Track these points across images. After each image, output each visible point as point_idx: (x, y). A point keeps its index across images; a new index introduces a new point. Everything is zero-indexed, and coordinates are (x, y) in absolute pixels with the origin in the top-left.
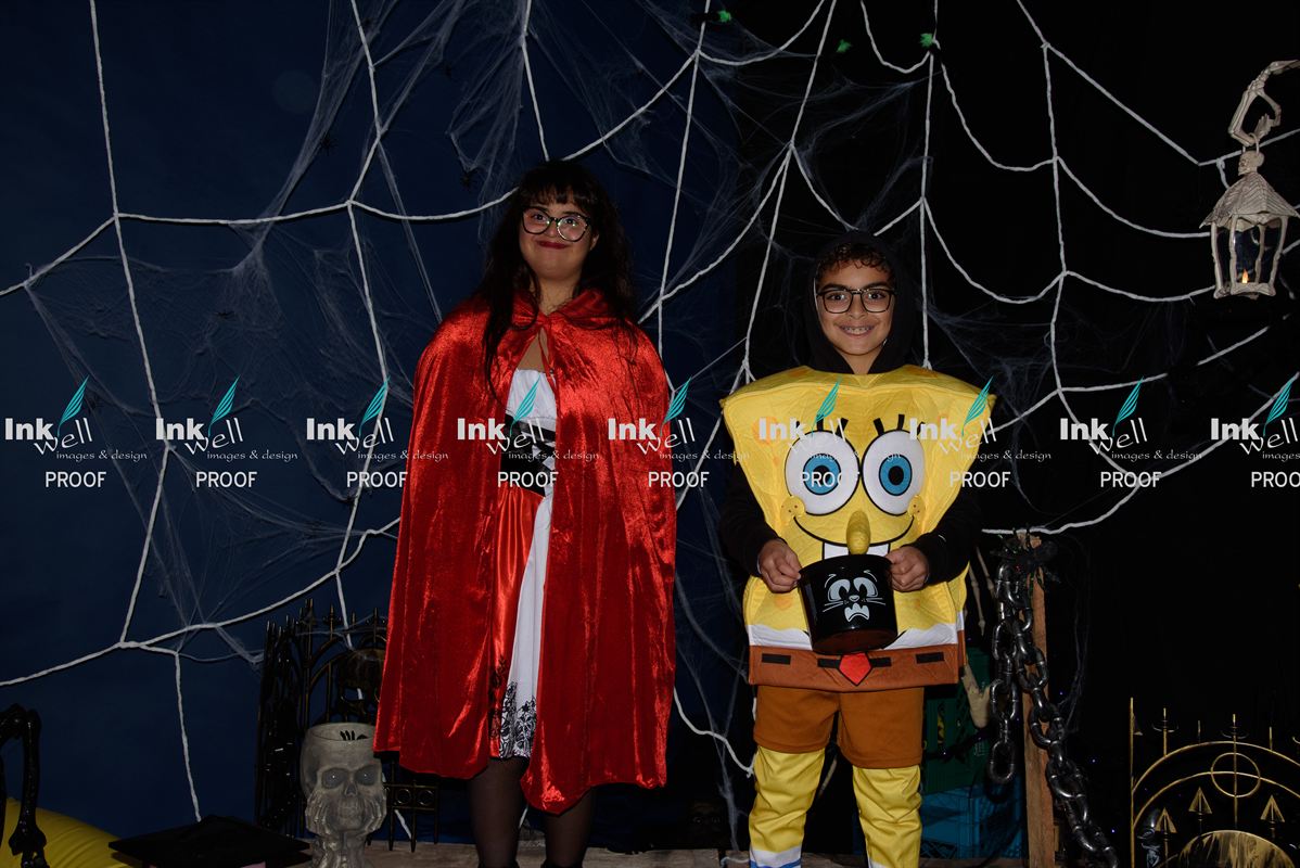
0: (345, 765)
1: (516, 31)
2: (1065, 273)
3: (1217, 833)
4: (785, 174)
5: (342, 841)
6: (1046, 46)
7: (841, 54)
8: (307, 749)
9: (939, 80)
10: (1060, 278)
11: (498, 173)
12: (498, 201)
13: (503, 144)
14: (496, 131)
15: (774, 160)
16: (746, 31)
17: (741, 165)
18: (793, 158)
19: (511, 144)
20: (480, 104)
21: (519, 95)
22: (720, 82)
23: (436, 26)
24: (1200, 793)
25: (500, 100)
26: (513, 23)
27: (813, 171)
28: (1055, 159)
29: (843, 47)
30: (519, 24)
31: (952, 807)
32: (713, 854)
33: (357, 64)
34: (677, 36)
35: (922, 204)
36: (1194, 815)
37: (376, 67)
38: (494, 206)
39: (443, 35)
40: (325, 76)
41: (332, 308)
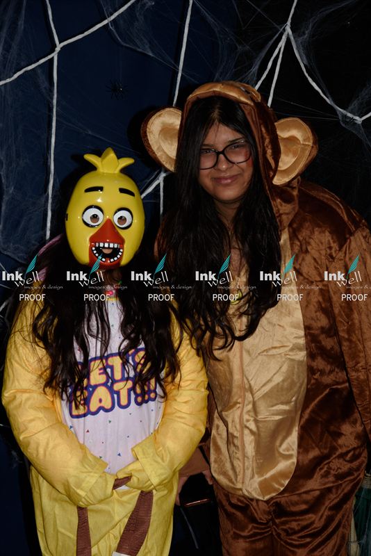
4: (281, 56)
11: (8, 51)
12: (8, 80)
15: (271, 43)
17: (239, 47)
18: (288, 42)
27: (308, 57)
38: (5, 84)
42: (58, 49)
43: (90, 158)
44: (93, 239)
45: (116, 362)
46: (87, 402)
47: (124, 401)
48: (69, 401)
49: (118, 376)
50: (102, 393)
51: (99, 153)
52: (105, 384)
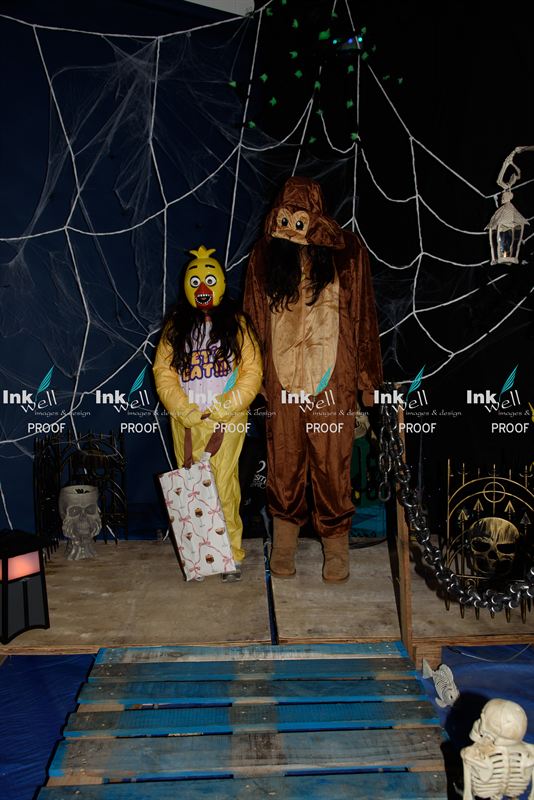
0: (80, 505)
1: (148, 137)
2: (422, 253)
3: (485, 519)
5: (81, 541)
6: (412, 138)
7: (312, 144)
8: (61, 498)
9: (360, 157)
10: (420, 256)
11: (141, 209)
12: (141, 224)
13: (143, 195)
14: (139, 188)
16: (263, 133)
17: (263, 202)
19: (147, 195)
20: (130, 175)
21: (150, 169)
22: (251, 159)
23: (106, 135)
24: (479, 501)
25: (141, 172)
26: (145, 132)
28: (417, 196)
29: (312, 140)
30: (148, 132)
31: (374, 514)
32: (261, 540)
33: (65, 156)
34: (228, 136)
35: (353, 219)
36: (476, 511)
37: (76, 158)
38: (140, 226)
39: (109, 139)
40: (50, 162)
41: (59, 281)
42: (167, 206)
43: (193, 252)
44: (196, 294)
45: (204, 353)
46: (189, 374)
47: (208, 375)
48: (182, 374)
49: (206, 361)
50: (197, 369)
51: (197, 249)
52: (199, 365)
